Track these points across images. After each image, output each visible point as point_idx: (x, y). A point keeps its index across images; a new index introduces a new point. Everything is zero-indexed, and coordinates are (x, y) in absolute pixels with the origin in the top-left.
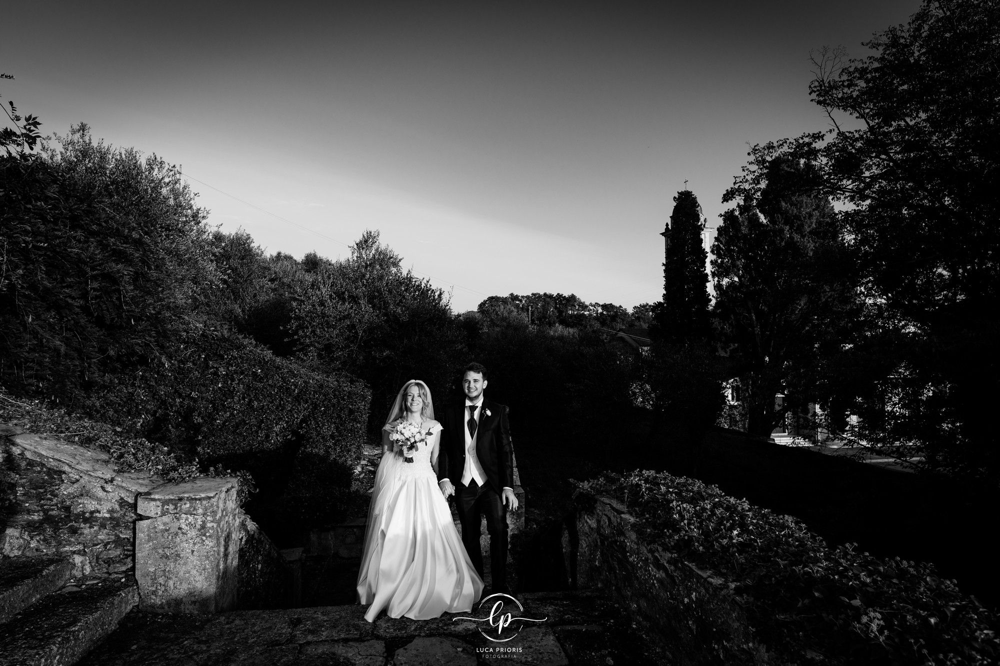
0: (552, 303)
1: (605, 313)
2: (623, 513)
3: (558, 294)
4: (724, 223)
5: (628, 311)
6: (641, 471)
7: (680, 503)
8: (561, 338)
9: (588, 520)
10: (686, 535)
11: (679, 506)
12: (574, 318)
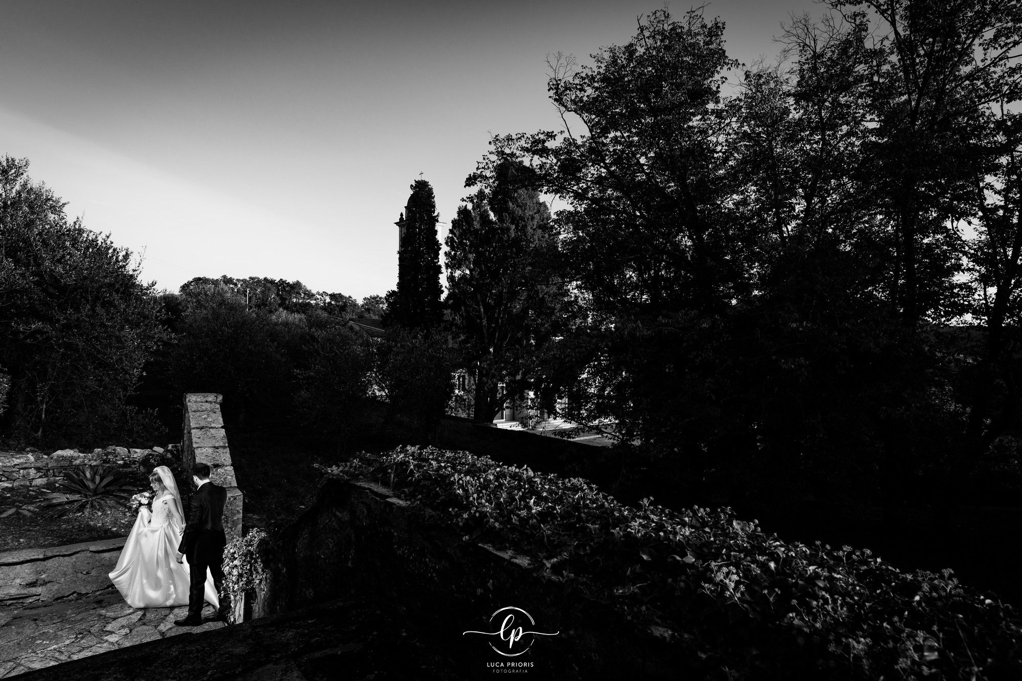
0: (274, 289)
1: (333, 302)
2: (388, 497)
3: (281, 280)
4: (458, 216)
5: (357, 302)
6: (404, 446)
7: (462, 475)
8: (286, 324)
9: (338, 513)
10: (478, 512)
11: (461, 479)
12: (298, 306)
